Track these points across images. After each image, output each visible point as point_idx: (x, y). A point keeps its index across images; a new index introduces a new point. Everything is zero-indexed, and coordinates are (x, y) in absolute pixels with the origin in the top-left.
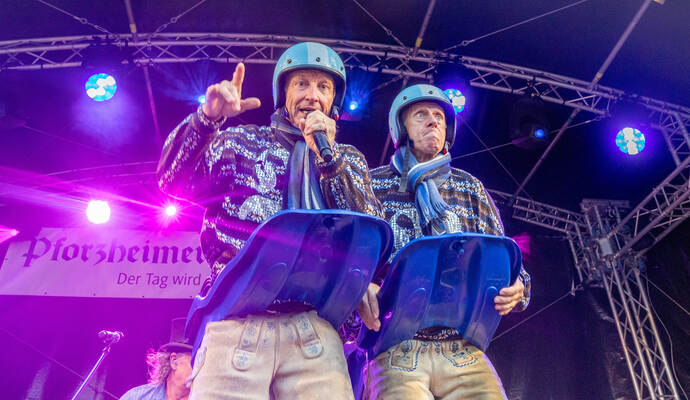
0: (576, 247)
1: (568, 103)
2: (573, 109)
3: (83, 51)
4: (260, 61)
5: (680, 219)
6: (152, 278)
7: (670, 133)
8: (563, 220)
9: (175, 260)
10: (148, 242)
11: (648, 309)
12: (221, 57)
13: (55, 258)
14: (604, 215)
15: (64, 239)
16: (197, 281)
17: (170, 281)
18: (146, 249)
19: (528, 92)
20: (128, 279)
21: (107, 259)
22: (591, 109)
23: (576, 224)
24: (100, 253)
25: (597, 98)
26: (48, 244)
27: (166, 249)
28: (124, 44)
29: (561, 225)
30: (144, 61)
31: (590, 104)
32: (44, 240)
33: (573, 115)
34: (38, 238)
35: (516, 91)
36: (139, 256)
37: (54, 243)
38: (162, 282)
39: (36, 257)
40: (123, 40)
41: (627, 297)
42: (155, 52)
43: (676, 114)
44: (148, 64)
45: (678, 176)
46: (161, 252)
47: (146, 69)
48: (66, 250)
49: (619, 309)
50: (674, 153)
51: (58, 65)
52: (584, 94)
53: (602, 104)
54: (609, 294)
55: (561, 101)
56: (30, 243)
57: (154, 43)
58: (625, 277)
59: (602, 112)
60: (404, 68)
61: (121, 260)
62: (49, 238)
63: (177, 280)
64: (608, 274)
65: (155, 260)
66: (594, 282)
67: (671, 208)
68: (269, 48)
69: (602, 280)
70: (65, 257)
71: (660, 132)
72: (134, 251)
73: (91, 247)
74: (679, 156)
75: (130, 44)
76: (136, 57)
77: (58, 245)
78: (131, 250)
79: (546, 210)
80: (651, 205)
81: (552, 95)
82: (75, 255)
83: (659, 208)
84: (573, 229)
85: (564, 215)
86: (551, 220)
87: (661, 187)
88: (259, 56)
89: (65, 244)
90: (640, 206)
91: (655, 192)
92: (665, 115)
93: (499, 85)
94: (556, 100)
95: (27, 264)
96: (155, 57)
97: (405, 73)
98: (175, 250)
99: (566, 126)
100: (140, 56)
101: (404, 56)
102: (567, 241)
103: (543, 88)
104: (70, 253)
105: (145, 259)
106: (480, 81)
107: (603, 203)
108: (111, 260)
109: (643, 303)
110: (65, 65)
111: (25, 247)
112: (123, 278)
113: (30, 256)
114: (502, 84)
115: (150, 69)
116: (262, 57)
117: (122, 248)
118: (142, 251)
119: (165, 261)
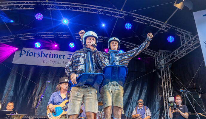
0: (156, 61)
1: (158, 27)
2: (159, 29)
3: (34, 6)
4: (80, 11)
5: (180, 57)
6: (52, 62)
7: (182, 37)
8: (154, 54)
9: (57, 58)
10: (50, 53)
11: (169, 77)
12: (70, 9)
13: (27, 55)
14: (164, 54)
15: (29, 51)
16: (63, 63)
17: (56, 63)
18: (50, 55)
19: (149, 24)
20: (46, 62)
22: (163, 30)
23: (157, 55)
24: (38, 55)
25: (165, 27)
26: (25, 52)
27: (55, 55)
28: (44, 4)
29: (153, 55)
30: (50, 9)
31: (163, 28)
32: (24, 51)
33: (159, 30)
34: (22, 50)
35: (145, 23)
36: (48, 56)
37: (27, 52)
38: (54, 63)
39: (22, 55)
40: (44, 3)
41: (165, 74)
42: (52, 7)
43: (184, 33)
44: (51, 10)
45: (181, 48)
46: (54, 56)
47: (50, 11)
48: (30, 53)
49: (163, 76)
50: (181, 42)
51: (27, 9)
52: (162, 26)
53: (166, 29)
54: (162, 72)
55: (156, 27)
56: (20, 51)
57: (52, 5)
58: (166, 69)
59: (166, 31)
60: (117, 15)
61: (44, 57)
63: (58, 62)
64: (162, 68)
65: (52, 57)
66: (159, 69)
67: (178, 55)
68: (83, 8)
69: (160, 69)
70: (30, 55)
71: (179, 36)
73: (36, 53)
74: (182, 43)
75: (46, 5)
76: (48, 8)
77: (28, 52)
78: (46, 55)
79: (150, 51)
80: (174, 53)
81: (154, 25)
83: (176, 54)
84: (156, 56)
85: (154, 53)
86: (151, 54)
87: (177, 50)
88: (80, 10)
89: (30, 52)
90: (172, 54)
91: (175, 51)
92: (181, 33)
93: (141, 22)
94: (155, 27)
95: (20, 56)
96: (53, 8)
97: (118, 17)
98: (57, 55)
99: (157, 33)
100: (49, 8)
101: (118, 13)
102: (154, 59)
103: (152, 23)
104: (31, 54)
105: (50, 57)
106: (137, 20)
107: (164, 51)
108: (41, 57)
109: (169, 75)
110: (29, 9)
111: (19, 52)
112: (44, 61)
113: (21, 55)
114: (142, 21)
115: (51, 11)
116: (81, 10)
117: (44, 54)
118: (49, 55)
119: (55, 58)
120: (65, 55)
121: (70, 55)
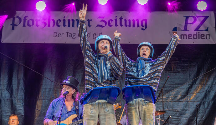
6: (69, 34)
10: (65, 17)
13: (24, 26)
15: (27, 17)
16: (89, 35)
17: (77, 36)
18: (64, 20)
20: (58, 35)
21: (47, 25)
24: (44, 23)
26: (20, 19)
27: (73, 20)
32: (18, 17)
34: (15, 17)
36: (61, 24)
37: (23, 19)
38: (73, 36)
39: (16, 25)
46: (71, 22)
48: (28, 21)
56: (12, 18)
61: (54, 26)
62: (20, 16)
65: (69, 26)
70: (29, 25)
72: (59, 22)
77: (25, 19)
78: (57, 21)
82: (33, 24)
89: (28, 19)
95: (13, 29)
104: (31, 23)
105: (64, 25)
108: (49, 26)
111: (11, 21)
112: (55, 34)
113: (14, 25)
117: (53, 20)
118: (62, 22)
119: (73, 26)
120: (91, 20)
121: (101, 19)
